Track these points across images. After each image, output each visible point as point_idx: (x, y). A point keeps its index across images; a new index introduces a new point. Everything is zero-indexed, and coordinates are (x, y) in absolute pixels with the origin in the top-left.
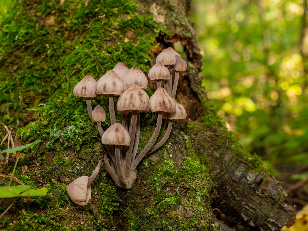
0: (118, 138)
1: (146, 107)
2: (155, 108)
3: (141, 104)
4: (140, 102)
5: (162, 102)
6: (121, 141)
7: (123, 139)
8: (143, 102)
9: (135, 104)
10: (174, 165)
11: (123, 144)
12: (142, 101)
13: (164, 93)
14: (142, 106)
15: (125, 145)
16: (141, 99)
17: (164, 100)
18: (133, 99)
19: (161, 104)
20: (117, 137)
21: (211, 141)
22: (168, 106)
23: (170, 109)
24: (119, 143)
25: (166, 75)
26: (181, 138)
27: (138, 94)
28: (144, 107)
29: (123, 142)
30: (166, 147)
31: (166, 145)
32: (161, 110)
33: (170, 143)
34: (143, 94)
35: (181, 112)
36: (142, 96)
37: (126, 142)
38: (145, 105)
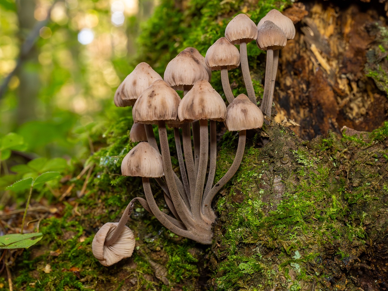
0: (130, 165)
1: (158, 115)
2: (183, 114)
4: (148, 108)
5: (190, 105)
6: (134, 170)
7: (138, 167)
8: (154, 108)
9: (140, 111)
10: (261, 207)
11: (137, 175)
12: (150, 106)
13: (201, 89)
14: (151, 114)
15: (140, 176)
16: (149, 102)
17: (193, 101)
18: (140, 103)
19: (189, 107)
20: (129, 164)
21: (380, 164)
22: (197, 109)
23: (201, 114)
24: (132, 173)
25: (224, 59)
26: (288, 161)
27: (149, 94)
28: (156, 114)
29: (137, 171)
30: (255, 178)
31: (256, 175)
32: (188, 117)
33: (263, 170)
34: (157, 94)
35: (244, 118)
36: (154, 98)
37: (141, 171)
38: (156, 112)
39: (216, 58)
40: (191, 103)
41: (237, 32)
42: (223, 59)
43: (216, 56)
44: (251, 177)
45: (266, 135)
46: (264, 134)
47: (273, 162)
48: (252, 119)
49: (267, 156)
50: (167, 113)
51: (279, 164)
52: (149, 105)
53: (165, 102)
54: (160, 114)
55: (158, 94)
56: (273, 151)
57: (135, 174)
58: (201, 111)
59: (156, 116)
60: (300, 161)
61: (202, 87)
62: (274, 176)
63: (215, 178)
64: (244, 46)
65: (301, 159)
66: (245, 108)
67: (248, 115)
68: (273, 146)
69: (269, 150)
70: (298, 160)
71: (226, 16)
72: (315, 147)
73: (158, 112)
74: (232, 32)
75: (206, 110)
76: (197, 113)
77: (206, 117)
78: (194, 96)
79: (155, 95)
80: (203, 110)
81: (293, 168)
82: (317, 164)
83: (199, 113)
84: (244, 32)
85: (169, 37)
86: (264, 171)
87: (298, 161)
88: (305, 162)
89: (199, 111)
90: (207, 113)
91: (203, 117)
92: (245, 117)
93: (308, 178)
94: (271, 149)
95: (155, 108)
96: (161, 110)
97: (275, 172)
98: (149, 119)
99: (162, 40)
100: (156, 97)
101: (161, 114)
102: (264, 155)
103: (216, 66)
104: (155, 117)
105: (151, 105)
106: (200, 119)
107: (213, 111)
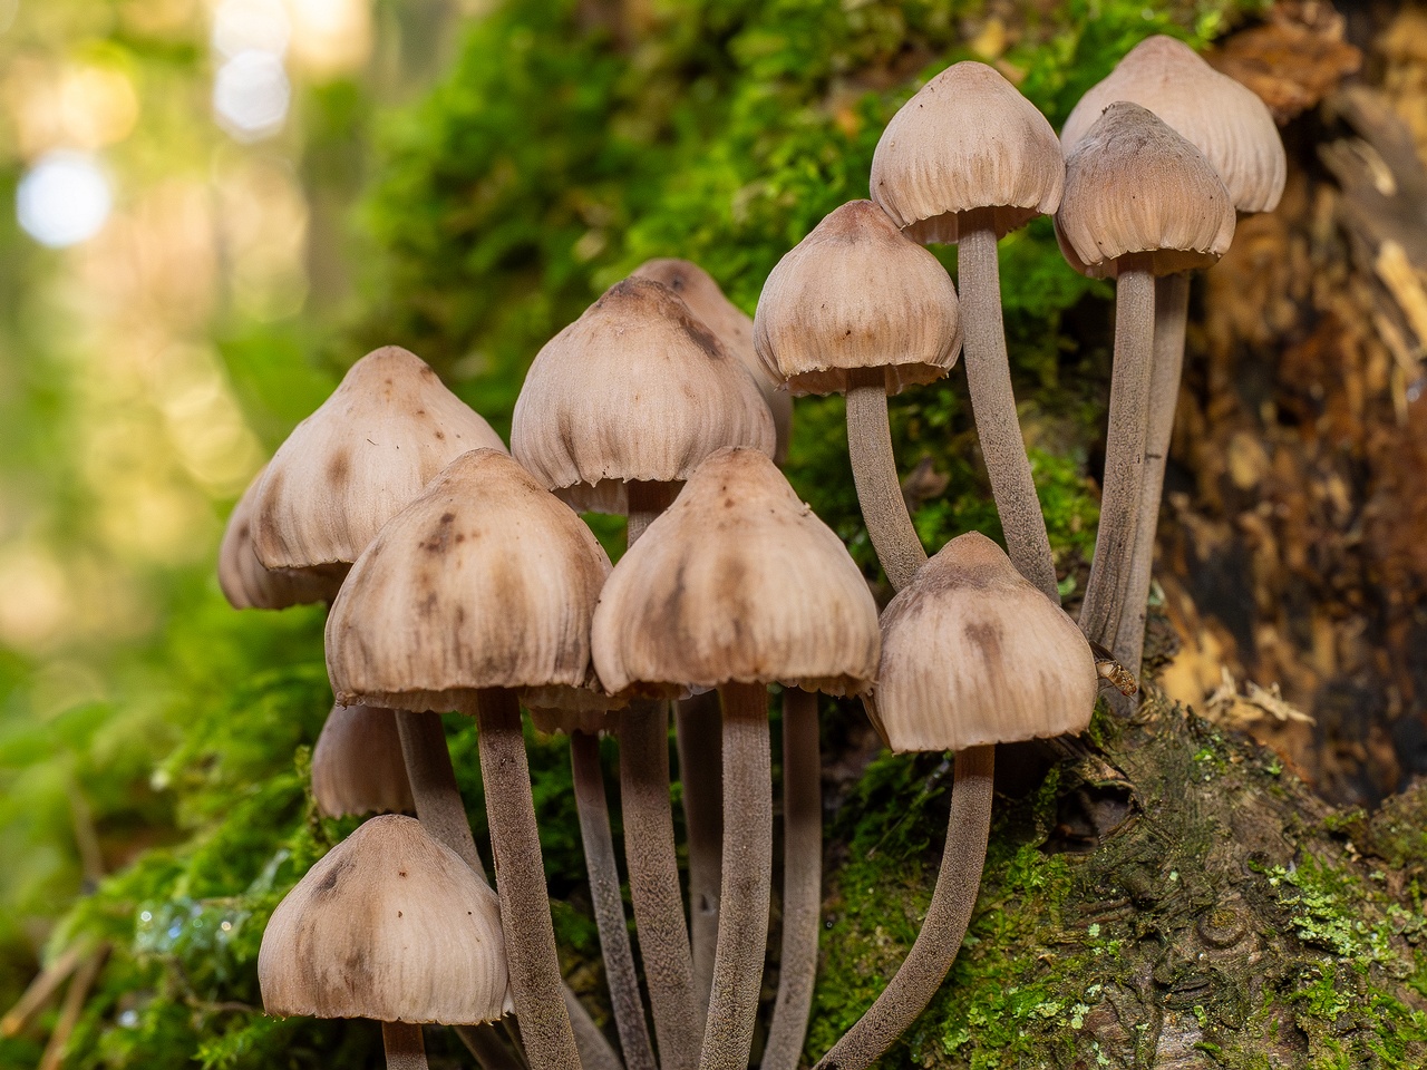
0: (310, 951)
1: (478, 657)
2: (622, 652)
3: (424, 629)
4: (414, 613)
5: (662, 595)
6: (336, 979)
7: (356, 962)
8: (450, 614)
9: (371, 634)
11: (352, 1011)
12: (428, 605)
13: (729, 504)
14: (434, 648)
15: (370, 1015)
16: (425, 579)
17: (680, 573)
18: (370, 586)
19: (658, 611)
20: (302, 948)
22: (707, 624)
23: (728, 653)
24: (320, 997)
25: (864, 325)
26: (1239, 929)
27: (424, 536)
28: (464, 652)
29: (353, 987)
30: (1050, 1026)
31: (1051, 1009)
32: (650, 671)
33: (1096, 981)
34: (467, 532)
35: (983, 678)
36: (451, 559)
37: (376, 988)
38: (464, 638)
39: (821, 322)
40: (670, 584)
41: (941, 170)
42: (861, 326)
43: (817, 311)
44: (1024, 1022)
45: (1110, 773)
46: (1099, 770)
47: (1153, 935)
48: (1032, 684)
49: (1116, 897)
50: (530, 645)
51: (1186, 948)
52: (423, 597)
53: (520, 583)
54: (485, 649)
55: (476, 535)
56: (1153, 868)
57: (339, 1004)
58: (727, 635)
59: (465, 661)
60: (1312, 931)
61: (736, 491)
62: (1160, 1017)
63: (810, 1028)
64: (981, 254)
65: (1319, 920)
66: (990, 619)
67: (1006, 659)
68: (1151, 839)
69: (1127, 862)
70: (1298, 921)
71: (879, 75)
72: (1402, 844)
73: (476, 636)
74: (913, 171)
75: (760, 630)
76: (704, 648)
77: (757, 671)
78: (689, 547)
79: (460, 539)
80: (740, 627)
81: (1270, 972)
82: (1413, 945)
83: (715, 645)
84: (982, 169)
85: (544, 198)
86: (1098, 987)
87: (1299, 928)
88: (1340, 934)
89: (715, 635)
90: (761, 648)
91: (741, 671)
92: (989, 669)
93: (1360, 1027)
94: (1142, 857)
95: (461, 616)
96: (491, 626)
97: (1167, 992)
98: (423, 683)
99: (503, 216)
100: (465, 549)
101: (495, 654)
102: (1098, 895)
103: (815, 372)
104: (460, 667)
105: (432, 599)
106: (725, 679)
107: (797, 630)
